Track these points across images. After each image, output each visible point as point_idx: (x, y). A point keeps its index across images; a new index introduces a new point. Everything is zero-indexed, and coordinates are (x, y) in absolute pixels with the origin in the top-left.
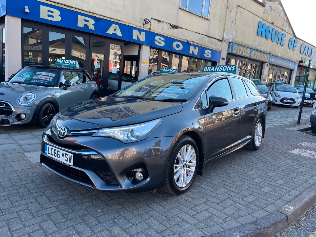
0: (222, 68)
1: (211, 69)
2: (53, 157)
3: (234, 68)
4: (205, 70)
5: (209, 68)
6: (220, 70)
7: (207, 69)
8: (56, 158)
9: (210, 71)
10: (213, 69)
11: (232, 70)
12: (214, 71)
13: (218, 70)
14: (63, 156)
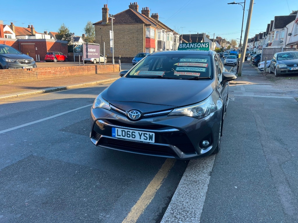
0: (197, 45)
1: (186, 46)
2: (126, 138)
3: (207, 46)
4: (181, 47)
5: (184, 45)
6: (195, 47)
7: (183, 46)
8: (131, 138)
9: (185, 47)
10: (188, 46)
11: (206, 47)
12: (189, 47)
13: (193, 47)
14: (140, 136)
